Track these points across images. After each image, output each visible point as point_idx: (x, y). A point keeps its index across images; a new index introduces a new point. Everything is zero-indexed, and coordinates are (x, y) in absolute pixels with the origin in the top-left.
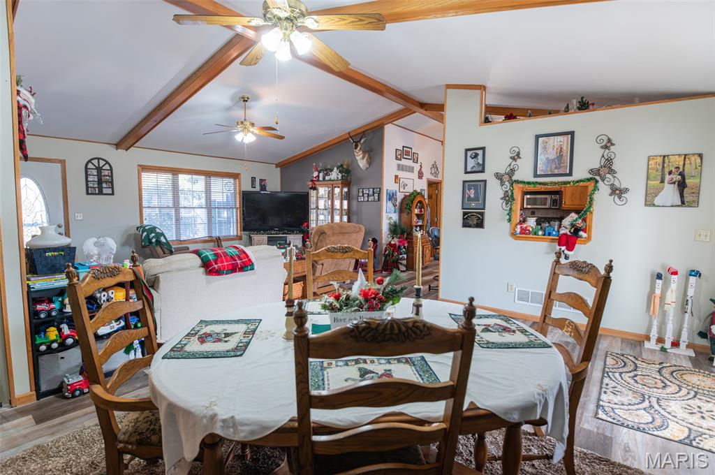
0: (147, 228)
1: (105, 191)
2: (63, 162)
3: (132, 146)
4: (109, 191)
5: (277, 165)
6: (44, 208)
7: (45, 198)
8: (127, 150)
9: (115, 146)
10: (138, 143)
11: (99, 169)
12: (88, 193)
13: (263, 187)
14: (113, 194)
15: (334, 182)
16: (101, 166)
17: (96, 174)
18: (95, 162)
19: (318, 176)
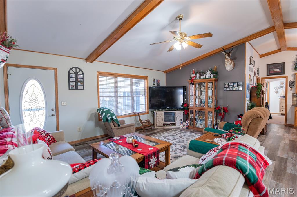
0: (105, 110)
1: (79, 87)
2: (55, 70)
3: (94, 60)
4: (81, 87)
5: (165, 72)
6: (43, 99)
7: (44, 92)
8: (91, 63)
9: (85, 60)
10: (97, 59)
11: (76, 74)
12: (69, 89)
13: (158, 84)
14: (83, 89)
15: (209, 79)
16: (77, 72)
17: (74, 77)
18: (74, 70)
19: (196, 76)
